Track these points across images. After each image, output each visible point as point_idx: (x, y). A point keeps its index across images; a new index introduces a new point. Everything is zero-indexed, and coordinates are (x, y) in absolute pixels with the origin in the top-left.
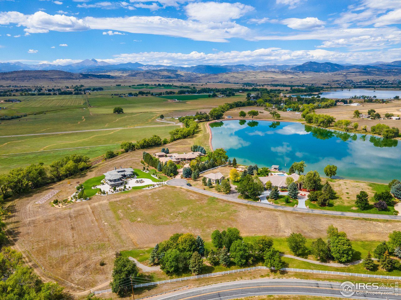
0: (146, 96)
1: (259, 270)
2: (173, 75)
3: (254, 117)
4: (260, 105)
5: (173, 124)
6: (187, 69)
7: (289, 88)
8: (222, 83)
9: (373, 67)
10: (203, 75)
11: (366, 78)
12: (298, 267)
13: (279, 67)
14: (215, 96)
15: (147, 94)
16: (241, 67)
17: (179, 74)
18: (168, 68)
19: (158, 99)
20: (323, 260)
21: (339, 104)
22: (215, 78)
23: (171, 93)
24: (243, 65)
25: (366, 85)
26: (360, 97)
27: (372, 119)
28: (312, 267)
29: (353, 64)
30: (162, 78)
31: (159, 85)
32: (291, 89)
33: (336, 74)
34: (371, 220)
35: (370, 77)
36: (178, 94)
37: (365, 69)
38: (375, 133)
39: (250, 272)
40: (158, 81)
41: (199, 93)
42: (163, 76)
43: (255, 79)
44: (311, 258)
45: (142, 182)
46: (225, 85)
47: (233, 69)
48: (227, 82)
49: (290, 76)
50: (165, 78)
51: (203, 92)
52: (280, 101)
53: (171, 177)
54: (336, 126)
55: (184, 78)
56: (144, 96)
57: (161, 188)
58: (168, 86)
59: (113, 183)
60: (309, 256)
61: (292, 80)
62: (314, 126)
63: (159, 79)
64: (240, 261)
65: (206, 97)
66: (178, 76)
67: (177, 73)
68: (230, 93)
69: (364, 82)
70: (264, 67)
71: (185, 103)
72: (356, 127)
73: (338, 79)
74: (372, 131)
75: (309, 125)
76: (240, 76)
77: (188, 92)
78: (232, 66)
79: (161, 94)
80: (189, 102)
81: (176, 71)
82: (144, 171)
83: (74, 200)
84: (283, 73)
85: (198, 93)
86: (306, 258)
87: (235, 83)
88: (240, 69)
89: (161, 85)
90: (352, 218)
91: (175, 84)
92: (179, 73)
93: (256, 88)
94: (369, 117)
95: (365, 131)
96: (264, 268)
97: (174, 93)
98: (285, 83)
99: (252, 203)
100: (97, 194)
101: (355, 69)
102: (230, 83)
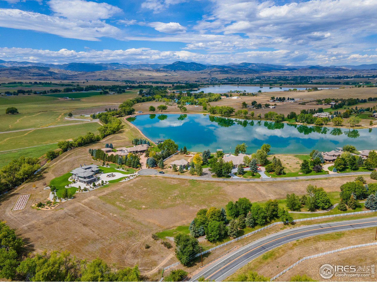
0: (28, 94)
1: (276, 225)
2: (45, 73)
3: (164, 111)
4: (158, 101)
5: (88, 121)
6: (59, 66)
7: (171, 85)
8: (101, 80)
9: (228, 67)
10: (79, 73)
11: (225, 76)
12: (299, 218)
13: (152, 66)
14: (106, 93)
15: (29, 92)
16: (115, 65)
17: (52, 72)
18: (37, 65)
19: (44, 97)
20: (312, 210)
21: (223, 98)
22: (93, 76)
23: (56, 91)
24: (117, 64)
25: (228, 82)
26: (234, 92)
27: (256, 108)
28: (308, 216)
29: (213, 64)
30: (33, 76)
31: (36, 83)
32: (173, 86)
33: (202, 73)
34: (317, 179)
35: (228, 75)
36: (64, 92)
37: (223, 69)
38: (268, 119)
39: (270, 228)
40: (30, 79)
41: (87, 91)
42: (33, 73)
43: (133, 76)
44: (303, 210)
45: (113, 176)
46: (107, 82)
47: (109, 67)
48: (106, 80)
49: (164, 74)
50: (37, 76)
51: (91, 90)
52: (173, 97)
53: (137, 168)
54: (236, 115)
55: (58, 76)
56: (26, 95)
57: (137, 179)
58: (46, 83)
59: (88, 180)
60: (301, 209)
61: (167, 78)
62: (218, 116)
63: (31, 77)
64: (262, 221)
65: (99, 95)
66: (51, 73)
67: (49, 70)
68: (120, 90)
69: (226, 79)
70: (138, 65)
71: (79, 100)
72: (253, 115)
73: (205, 77)
74: (265, 117)
75: (213, 115)
76: (119, 74)
77: (75, 89)
78: (106, 64)
79: (45, 93)
80: (84, 99)
81: (49, 68)
82: (105, 166)
83: (58, 201)
84: (158, 71)
85: (85, 91)
86: (300, 211)
87: (114, 81)
88: (115, 68)
89: (38, 83)
90: (305, 180)
91: (53, 82)
92: (51, 70)
93: (142, 85)
94: (253, 107)
95: (260, 118)
96: (279, 223)
97: (60, 91)
98: (162, 80)
99: (228, 180)
100: (76, 192)
101: (215, 69)
102: (110, 80)
